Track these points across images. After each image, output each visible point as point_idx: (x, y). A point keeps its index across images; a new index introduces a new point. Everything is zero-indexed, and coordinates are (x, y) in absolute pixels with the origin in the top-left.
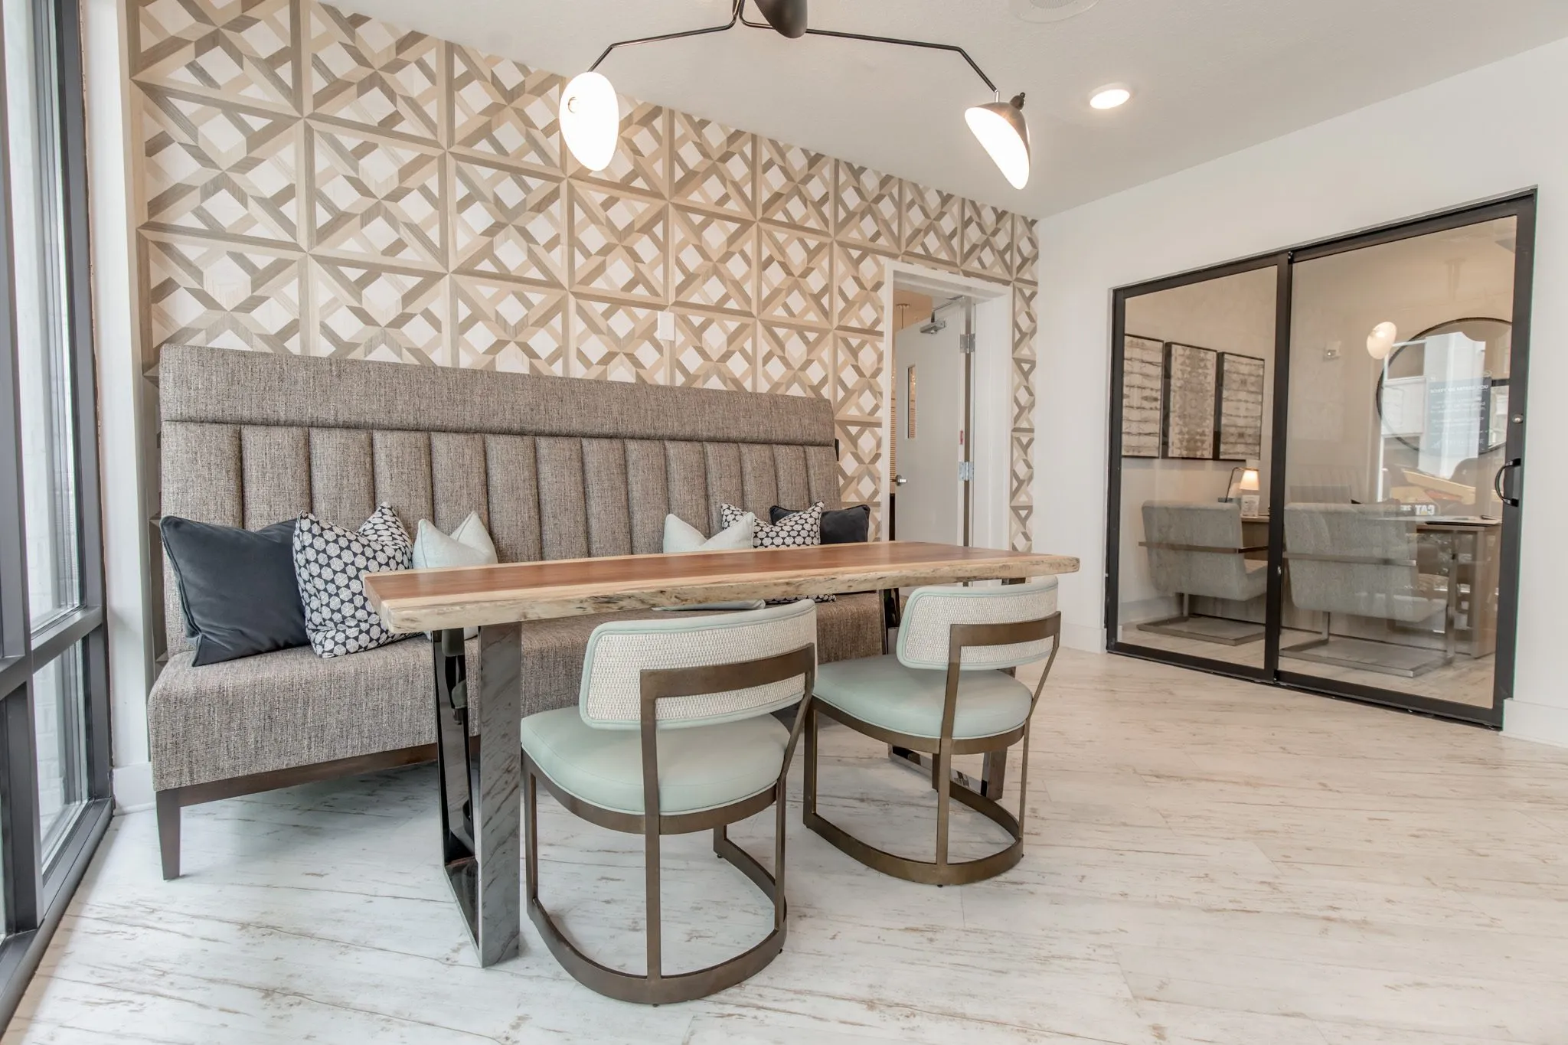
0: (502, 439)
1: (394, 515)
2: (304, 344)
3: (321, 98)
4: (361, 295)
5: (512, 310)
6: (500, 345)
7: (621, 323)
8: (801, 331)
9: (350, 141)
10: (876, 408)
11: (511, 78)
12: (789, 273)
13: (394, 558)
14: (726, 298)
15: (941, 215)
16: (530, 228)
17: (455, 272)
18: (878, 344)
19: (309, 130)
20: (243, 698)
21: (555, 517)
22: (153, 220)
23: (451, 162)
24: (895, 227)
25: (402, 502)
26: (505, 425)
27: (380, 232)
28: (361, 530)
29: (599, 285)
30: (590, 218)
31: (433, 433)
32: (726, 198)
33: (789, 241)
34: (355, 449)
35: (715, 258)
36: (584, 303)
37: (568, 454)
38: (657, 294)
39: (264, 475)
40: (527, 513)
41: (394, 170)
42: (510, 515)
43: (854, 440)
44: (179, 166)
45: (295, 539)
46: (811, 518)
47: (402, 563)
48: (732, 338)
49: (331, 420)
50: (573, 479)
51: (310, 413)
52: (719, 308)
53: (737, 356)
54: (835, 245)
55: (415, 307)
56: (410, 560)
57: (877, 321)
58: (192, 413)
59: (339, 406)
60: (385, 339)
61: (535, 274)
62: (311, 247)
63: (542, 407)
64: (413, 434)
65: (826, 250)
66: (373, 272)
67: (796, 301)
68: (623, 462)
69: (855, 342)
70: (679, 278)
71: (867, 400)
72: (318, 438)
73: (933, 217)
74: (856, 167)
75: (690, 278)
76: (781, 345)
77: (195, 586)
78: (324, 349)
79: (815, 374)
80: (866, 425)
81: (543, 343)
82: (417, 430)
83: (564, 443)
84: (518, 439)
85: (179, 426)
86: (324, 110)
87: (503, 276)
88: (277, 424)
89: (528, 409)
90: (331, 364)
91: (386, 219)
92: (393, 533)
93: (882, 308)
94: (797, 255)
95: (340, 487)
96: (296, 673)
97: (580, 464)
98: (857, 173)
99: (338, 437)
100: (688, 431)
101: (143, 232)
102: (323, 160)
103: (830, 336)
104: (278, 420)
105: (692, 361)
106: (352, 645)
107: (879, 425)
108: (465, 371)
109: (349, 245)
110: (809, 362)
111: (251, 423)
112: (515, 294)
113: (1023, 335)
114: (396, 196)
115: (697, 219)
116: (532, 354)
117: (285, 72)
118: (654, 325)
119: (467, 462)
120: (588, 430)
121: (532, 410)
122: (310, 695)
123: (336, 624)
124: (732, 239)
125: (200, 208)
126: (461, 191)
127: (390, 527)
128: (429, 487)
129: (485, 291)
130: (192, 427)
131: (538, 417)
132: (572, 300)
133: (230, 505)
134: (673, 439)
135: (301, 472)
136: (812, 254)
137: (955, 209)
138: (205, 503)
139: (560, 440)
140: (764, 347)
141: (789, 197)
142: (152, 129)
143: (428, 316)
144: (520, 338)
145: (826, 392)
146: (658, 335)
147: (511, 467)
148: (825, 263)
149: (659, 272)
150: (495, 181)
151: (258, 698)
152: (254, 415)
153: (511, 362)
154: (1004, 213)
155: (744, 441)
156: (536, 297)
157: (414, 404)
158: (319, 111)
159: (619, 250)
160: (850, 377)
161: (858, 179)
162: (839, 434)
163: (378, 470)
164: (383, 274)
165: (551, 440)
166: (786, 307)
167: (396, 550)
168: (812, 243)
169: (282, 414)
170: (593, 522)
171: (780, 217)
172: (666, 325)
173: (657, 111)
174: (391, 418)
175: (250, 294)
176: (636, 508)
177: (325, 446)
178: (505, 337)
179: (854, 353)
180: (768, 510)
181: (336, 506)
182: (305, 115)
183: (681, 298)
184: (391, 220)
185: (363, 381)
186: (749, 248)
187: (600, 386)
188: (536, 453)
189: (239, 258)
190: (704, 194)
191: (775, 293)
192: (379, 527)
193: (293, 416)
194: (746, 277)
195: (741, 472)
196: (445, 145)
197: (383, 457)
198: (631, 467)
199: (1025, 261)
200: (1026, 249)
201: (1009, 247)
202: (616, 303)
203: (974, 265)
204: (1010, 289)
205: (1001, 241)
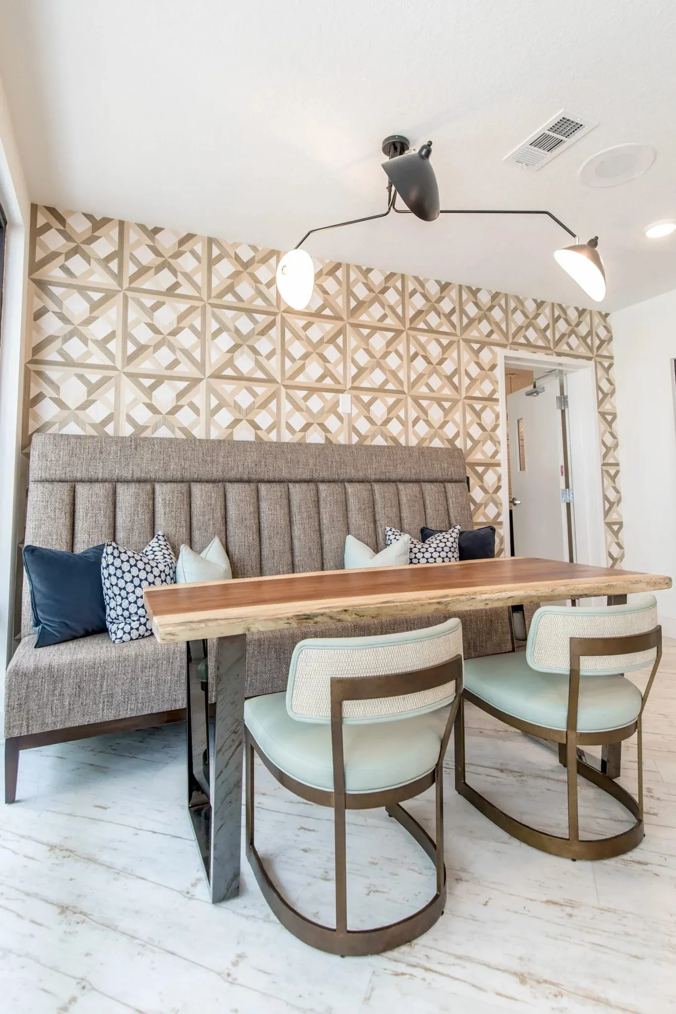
0: (236, 485)
1: (165, 541)
2: (116, 429)
3: (134, 278)
4: (151, 395)
5: (244, 399)
6: (236, 422)
7: (315, 403)
8: (439, 401)
9: (149, 301)
10: (496, 453)
11: (246, 255)
12: (429, 363)
13: (164, 571)
14: (386, 382)
15: (537, 315)
16: (256, 346)
17: (209, 377)
18: (495, 407)
19: (126, 298)
20: (63, 673)
21: (270, 538)
22: (35, 358)
23: (209, 308)
24: (503, 326)
25: (171, 530)
26: (238, 477)
27: (165, 356)
28: (144, 551)
29: (301, 379)
30: (294, 336)
31: (192, 483)
32: (385, 316)
33: (428, 341)
34: (143, 496)
35: (378, 356)
36: (290, 392)
37: (280, 494)
38: (339, 383)
39: (87, 514)
40: (252, 537)
41: (174, 317)
42: (240, 536)
43: (480, 477)
44: (51, 325)
45: (103, 560)
46: (451, 538)
47: (169, 575)
48: (390, 409)
49: (129, 477)
50: (283, 511)
51: (117, 473)
52: (381, 389)
53: (395, 421)
54: (461, 342)
55: (184, 401)
56: (174, 572)
57: (494, 391)
58: (48, 476)
59: (135, 468)
60: (165, 422)
61: (260, 375)
62: (123, 368)
63: (263, 463)
64: (180, 485)
65: (455, 345)
66: (159, 380)
67: (435, 382)
68: (316, 499)
69: (478, 406)
70: (353, 371)
71: (489, 448)
72: (121, 489)
73: (531, 317)
74: (474, 289)
75: (361, 371)
76: (425, 412)
77: (40, 592)
78: (127, 430)
79: (450, 431)
80: (488, 466)
81: (264, 419)
82: (182, 482)
83: (277, 487)
84: (247, 485)
85: (39, 485)
86: (134, 285)
87: (240, 378)
88: (97, 481)
89: (253, 465)
90: (131, 441)
91: (169, 347)
92: (164, 554)
93: (497, 382)
94: (434, 351)
95: (132, 521)
96: (97, 655)
97: (287, 501)
98: (474, 292)
99: (133, 488)
100: (361, 475)
101: (29, 366)
102: (133, 313)
103: (460, 404)
104: (98, 479)
105: (363, 426)
106: (134, 634)
107: (498, 465)
108: (213, 441)
109: (146, 365)
110: (445, 423)
111: (82, 481)
112: (246, 388)
113: (605, 395)
114: (174, 333)
115: (366, 332)
116: (256, 427)
117: (114, 265)
118: (337, 404)
119: (213, 502)
120: (293, 477)
121: (256, 465)
122: (106, 671)
123: (125, 619)
124: (389, 343)
125: (61, 349)
126: (214, 326)
127: (162, 549)
128: (188, 520)
129: (227, 387)
130: (47, 485)
131: (260, 470)
132: (283, 390)
133: (65, 534)
134: (351, 481)
135: (109, 512)
136: (445, 349)
137: (547, 310)
138: (50, 534)
139: (274, 485)
140: (413, 414)
141: (428, 312)
142: (38, 305)
143: (192, 405)
144: (249, 417)
145: (459, 443)
146: (340, 410)
147: (242, 505)
148: (455, 354)
149: (340, 368)
150: (235, 319)
151: (73, 673)
152: (84, 476)
153: (244, 433)
154: (584, 310)
155: (401, 481)
156: (260, 390)
157: (181, 465)
158: (132, 285)
159: (314, 356)
160: (476, 432)
161: (475, 296)
162: (469, 473)
163: (157, 509)
164: (165, 381)
165: (269, 485)
166: (428, 386)
167: (165, 566)
168: (445, 341)
169: (100, 475)
170: (296, 543)
171: (422, 326)
172: (345, 403)
173: (338, 266)
174: (166, 474)
175: (86, 399)
176: (325, 531)
177: (126, 494)
178: (239, 416)
179: (478, 414)
180: (419, 531)
181: (129, 535)
182: (124, 288)
183: (355, 384)
184: (172, 348)
185: (150, 451)
186: (401, 348)
187: (301, 446)
188: (258, 494)
189: (81, 377)
190: (370, 315)
191: (420, 376)
192: (156, 548)
193: (106, 476)
194: (400, 367)
195: (399, 503)
196: (205, 299)
197: (160, 500)
198: (322, 502)
199: (602, 342)
200: (603, 334)
201: (590, 333)
202: (312, 390)
203: (564, 348)
204: (592, 363)
205: (583, 330)
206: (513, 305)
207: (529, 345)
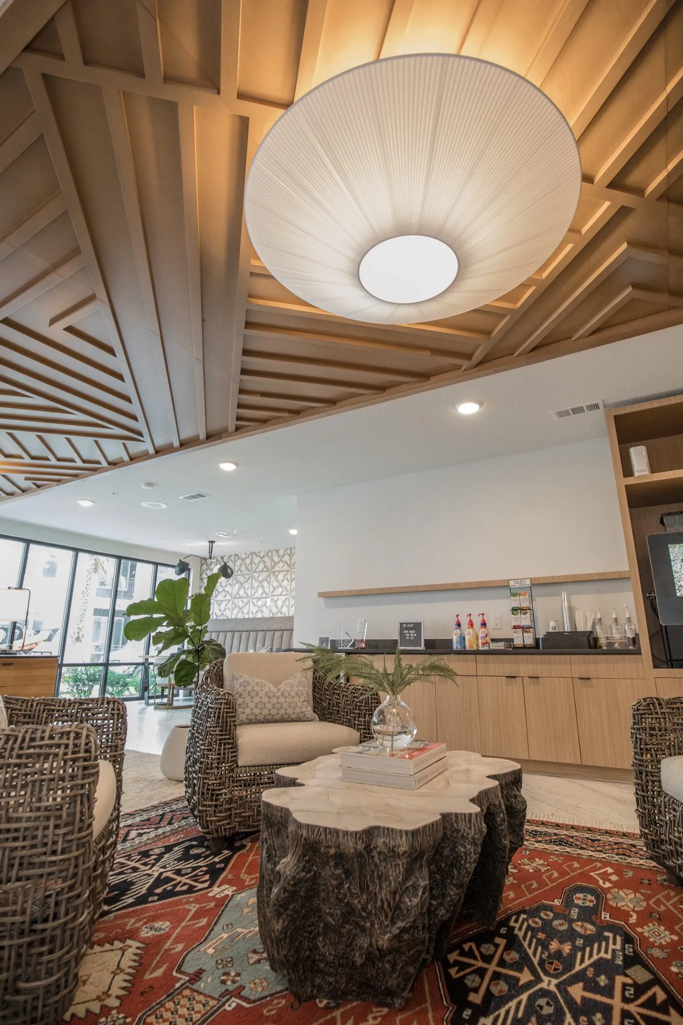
5: (241, 604)
6: (238, 612)
7: (260, 603)
11: (244, 556)
29: (256, 595)
35: (281, 582)
36: (253, 600)
37: (239, 635)
38: (267, 594)
48: (284, 602)
52: (281, 595)
53: (284, 607)
55: (227, 607)
61: (245, 596)
63: (235, 625)
75: (275, 588)
81: (245, 611)
82: (218, 632)
84: (231, 633)
87: (240, 597)
97: (240, 638)
105: (274, 610)
112: (242, 601)
114: (226, 586)
115: (276, 574)
116: (243, 614)
118: (266, 602)
120: (244, 630)
124: (285, 576)
129: (237, 601)
132: (251, 600)
134: (260, 631)
139: (238, 632)
144: (242, 610)
149: (268, 589)
156: (245, 601)
159: (261, 586)
172: (269, 602)
178: (239, 610)
183: (272, 594)
186: (289, 577)
188: (234, 635)
190: (278, 567)
202: (259, 599)
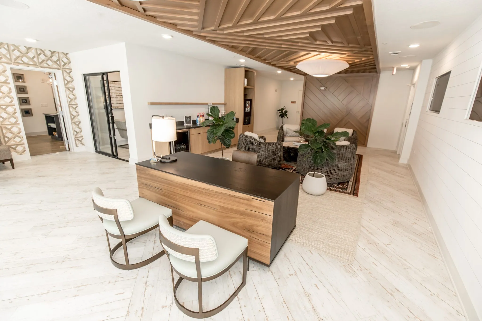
10: (12, 101)
18: (8, 85)
24: (8, 56)
43: (4, 109)
57: (6, 80)
73: (24, 53)
93: (8, 77)
199: (65, 64)
200: (66, 60)
201: (59, 60)
203: (45, 65)
204: (61, 71)
205: (55, 58)
206: (12, 48)
207: (24, 63)
